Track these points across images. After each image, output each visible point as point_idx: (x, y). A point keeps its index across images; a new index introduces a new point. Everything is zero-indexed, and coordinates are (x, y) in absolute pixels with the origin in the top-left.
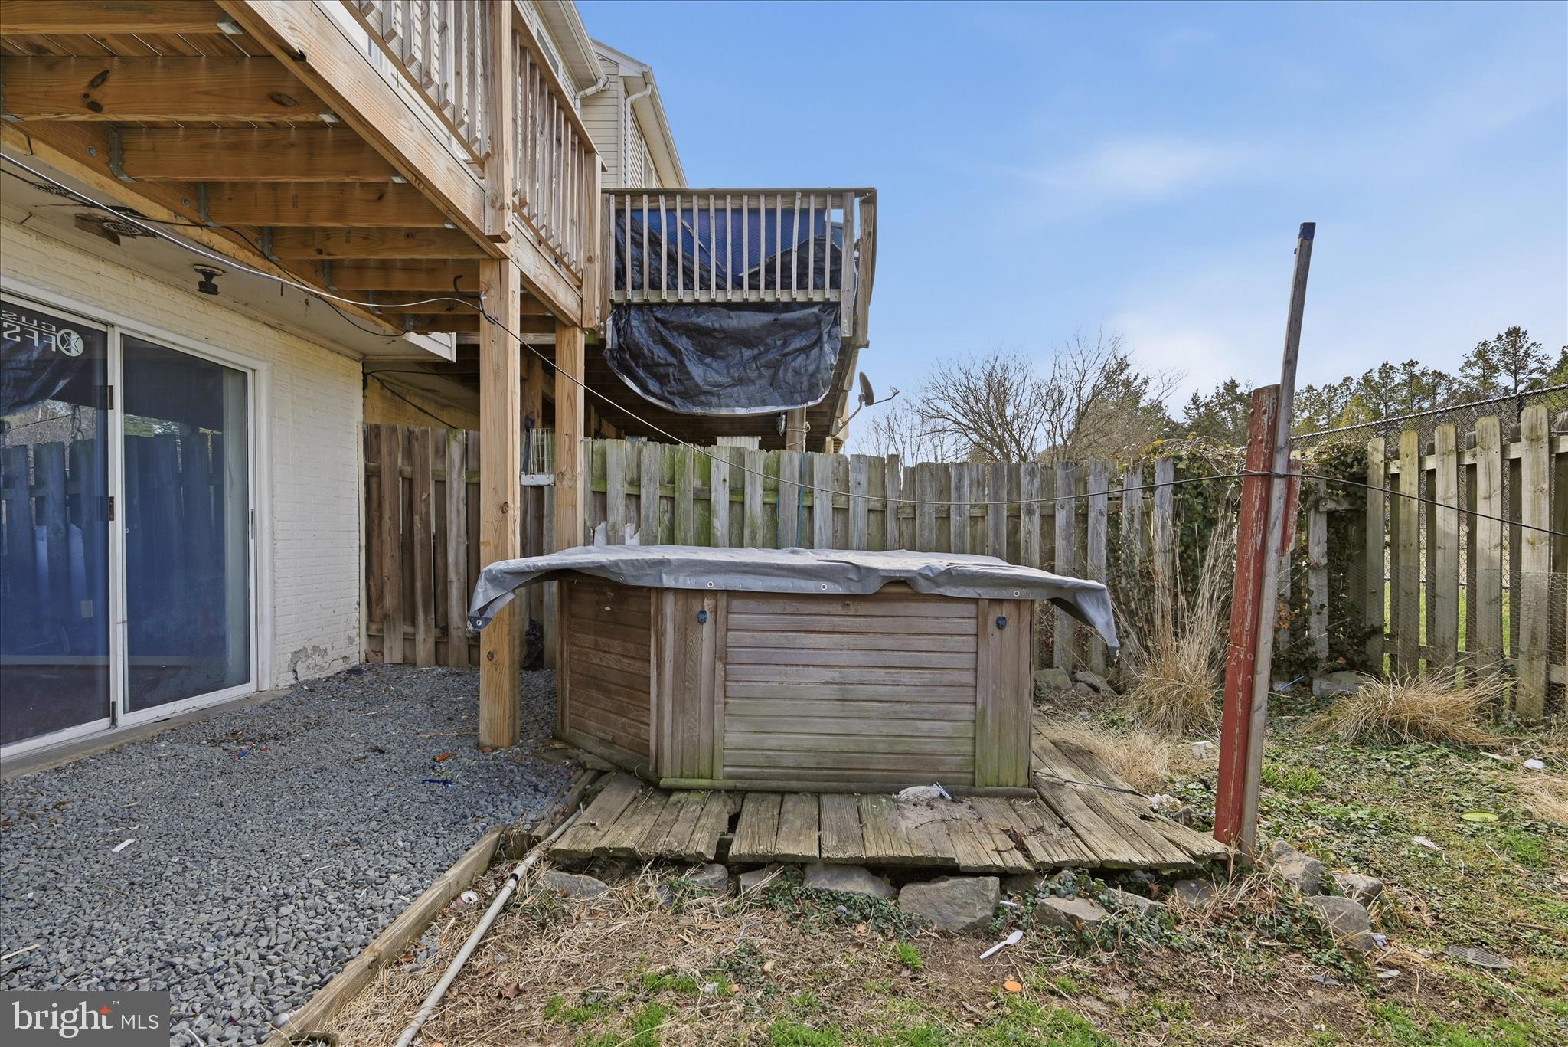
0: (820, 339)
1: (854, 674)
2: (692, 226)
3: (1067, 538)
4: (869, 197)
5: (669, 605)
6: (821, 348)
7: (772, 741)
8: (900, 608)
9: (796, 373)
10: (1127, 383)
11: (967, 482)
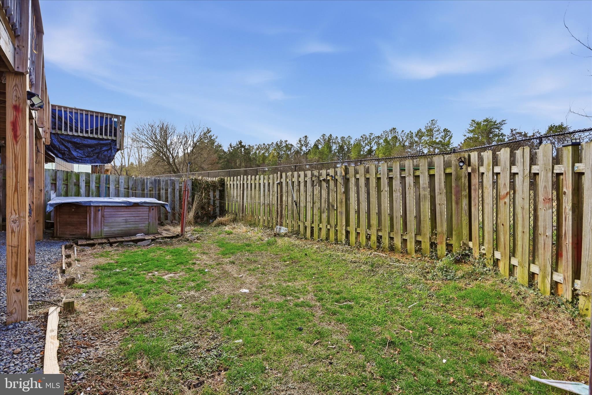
0: (111, 148)
1: (128, 218)
2: (72, 116)
3: (171, 194)
4: (124, 118)
5: (92, 209)
6: (112, 151)
7: (113, 229)
8: (136, 208)
9: (104, 156)
10: (211, 137)
11: (149, 183)
